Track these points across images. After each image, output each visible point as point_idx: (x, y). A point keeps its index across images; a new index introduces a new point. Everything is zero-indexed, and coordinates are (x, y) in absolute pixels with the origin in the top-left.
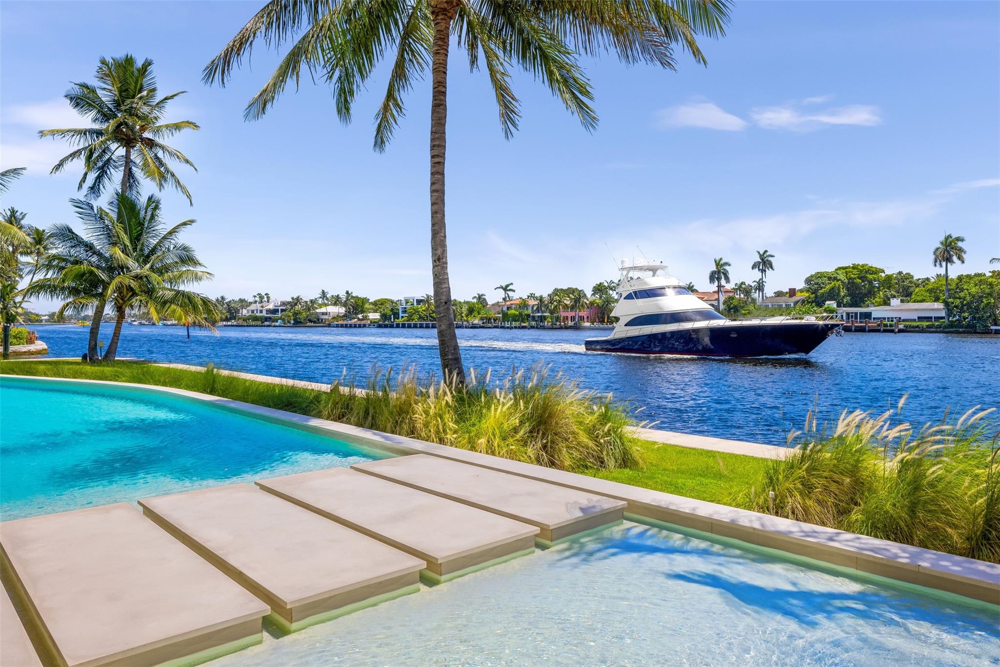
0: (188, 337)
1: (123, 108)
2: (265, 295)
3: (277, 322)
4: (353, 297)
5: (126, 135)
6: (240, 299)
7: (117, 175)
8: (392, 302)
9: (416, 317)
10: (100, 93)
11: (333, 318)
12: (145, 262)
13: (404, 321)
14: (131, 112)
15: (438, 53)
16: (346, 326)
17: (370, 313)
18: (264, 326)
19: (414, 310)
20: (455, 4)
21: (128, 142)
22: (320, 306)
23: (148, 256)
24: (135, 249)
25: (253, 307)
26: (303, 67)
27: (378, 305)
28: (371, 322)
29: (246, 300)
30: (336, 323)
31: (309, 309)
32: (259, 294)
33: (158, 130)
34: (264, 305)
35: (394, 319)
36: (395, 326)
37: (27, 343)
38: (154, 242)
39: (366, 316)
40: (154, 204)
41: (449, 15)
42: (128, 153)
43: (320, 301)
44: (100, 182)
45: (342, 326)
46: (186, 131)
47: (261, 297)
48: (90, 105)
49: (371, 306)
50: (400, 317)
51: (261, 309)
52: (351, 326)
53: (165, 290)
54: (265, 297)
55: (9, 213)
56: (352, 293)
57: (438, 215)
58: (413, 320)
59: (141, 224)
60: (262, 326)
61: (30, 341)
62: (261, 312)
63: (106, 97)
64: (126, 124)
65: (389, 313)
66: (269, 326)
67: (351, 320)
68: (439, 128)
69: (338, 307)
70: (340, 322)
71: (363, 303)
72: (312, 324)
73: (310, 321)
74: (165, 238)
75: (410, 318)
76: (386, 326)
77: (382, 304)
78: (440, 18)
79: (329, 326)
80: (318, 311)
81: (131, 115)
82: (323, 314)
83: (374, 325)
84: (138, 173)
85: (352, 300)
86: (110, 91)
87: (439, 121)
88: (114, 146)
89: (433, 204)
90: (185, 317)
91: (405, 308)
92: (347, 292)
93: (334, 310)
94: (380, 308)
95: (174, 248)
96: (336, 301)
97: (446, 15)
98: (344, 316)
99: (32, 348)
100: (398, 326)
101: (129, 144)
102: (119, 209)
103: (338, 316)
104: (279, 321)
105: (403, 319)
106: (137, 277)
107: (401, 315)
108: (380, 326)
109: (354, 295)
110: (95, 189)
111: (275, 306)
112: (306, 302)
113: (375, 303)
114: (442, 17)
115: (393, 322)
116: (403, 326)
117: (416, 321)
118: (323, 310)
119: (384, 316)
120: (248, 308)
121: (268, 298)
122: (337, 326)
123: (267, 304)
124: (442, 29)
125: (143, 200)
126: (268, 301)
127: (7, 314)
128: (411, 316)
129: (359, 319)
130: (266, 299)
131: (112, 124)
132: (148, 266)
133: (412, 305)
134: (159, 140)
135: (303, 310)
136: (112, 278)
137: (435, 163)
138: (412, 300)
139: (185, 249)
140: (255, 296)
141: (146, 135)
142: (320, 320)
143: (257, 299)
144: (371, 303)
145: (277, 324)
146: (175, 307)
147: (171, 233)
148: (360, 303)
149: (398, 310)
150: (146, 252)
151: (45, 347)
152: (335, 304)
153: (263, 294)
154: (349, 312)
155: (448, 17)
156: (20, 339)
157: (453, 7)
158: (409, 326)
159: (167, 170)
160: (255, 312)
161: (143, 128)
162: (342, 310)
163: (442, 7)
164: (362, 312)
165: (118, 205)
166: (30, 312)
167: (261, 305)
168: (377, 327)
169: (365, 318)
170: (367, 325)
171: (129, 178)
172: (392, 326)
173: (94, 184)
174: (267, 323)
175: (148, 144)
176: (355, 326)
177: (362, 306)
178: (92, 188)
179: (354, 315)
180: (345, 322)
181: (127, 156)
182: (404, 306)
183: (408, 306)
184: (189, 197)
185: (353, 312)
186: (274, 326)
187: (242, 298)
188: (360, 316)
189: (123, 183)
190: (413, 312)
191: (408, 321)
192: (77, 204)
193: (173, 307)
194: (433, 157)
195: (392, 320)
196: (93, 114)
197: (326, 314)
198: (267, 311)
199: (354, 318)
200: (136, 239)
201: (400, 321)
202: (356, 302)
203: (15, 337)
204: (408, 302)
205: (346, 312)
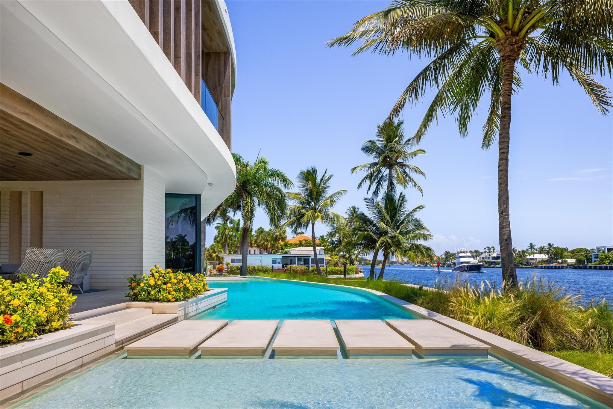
0: (439, 273)
1: (388, 148)
2: (492, 247)
3: (499, 265)
4: (554, 248)
5: (389, 162)
6: (475, 251)
7: (385, 185)
8: (586, 251)
9: (607, 262)
10: (377, 143)
11: (538, 263)
12: (398, 229)
13: (596, 264)
14: (391, 150)
15: (505, 84)
16: (548, 268)
17: (568, 258)
18: (490, 267)
19: (605, 256)
20: (517, 50)
21: (390, 166)
22: (530, 254)
23: (399, 226)
24: (392, 222)
25: (484, 255)
26: (439, 111)
27: (574, 253)
28: (568, 265)
29: (479, 251)
30: (541, 265)
31: (521, 256)
32: (488, 247)
33: (406, 158)
34: (491, 254)
35: (587, 263)
36: (588, 268)
37: (355, 274)
38: (402, 218)
39: (565, 261)
40: (402, 198)
41: (513, 58)
42: (390, 172)
43: (530, 251)
44: (378, 189)
45: (545, 268)
46: (420, 155)
47: (489, 249)
48: (373, 150)
49: (569, 254)
50: (593, 261)
51: (489, 256)
52: (552, 268)
53: (407, 244)
54: (492, 249)
55: (352, 209)
56: (553, 245)
57: (502, 186)
58: (604, 263)
59: (396, 209)
60: (489, 267)
61: (357, 273)
62: (489, 258)
63: (380, 144)
64: (388, 156)
65: (583, 258)
66: (494, 267)
67: (552, 263)
68: (504, 131)
69: (542, 255)
70: (544, 265)
71: (562, 251)
72: (523, 266)
73: (522, 264)
74: (408, 216)
75: (601, 262)
76: (580, 268)
77: (578, 252)
78: (506, 62)
79: (536, 267)
80: (527, 257)
81: (391, 151)
82: (531, 259)
83: (571, 267)
84: (395, 182)
85: (554, 250)
86: (382, 141)
87: (504, 127)
88: (383, 169)
89: (499, 179)
90: (416, 258)
91: (597, 255)
92: (549, 244)
93: (539, 257)
94: (576, 255)
95: (412, 220)
96: (541, 250)
97: (510, 59)
98: (547, 261)
99: (357, 276)
100: (590, 268)
101: (390, 167)
102: (386, 201)
103: (542, 261)
104: (500, 264)
105: (595, 263)
106: (392, 238)
107: (593, 260)
108: (575, 268)
109: (554, 246)
110: (376, 193)
111: (498, 255)
112: (519, 252)
113: (573, 252)
114: (508, 61)
115: (587, 265)
116: (595, 268)
117: (607, 263)
118: (531, 257)
119: (579, 261)
120: (480, 256)
121: (494, 249)
122: (542, 268)
123: (492, 253)
124: (508, 68)
125: (397, 197)
126: (494, 252)
127: (351, 259)
128: (602, 261)
129: (559, 263)
130: (492, 250)
131: (381, 159)
132: (399, 231)
133: (603, 252)
134: (406, 163)
135: (517, 257)
136: (379, 239)
137: (501, 153)
138: (604, 249)
139: (417, 220)
140: (485, 249)
141: (399, 160)
142: (529, 264)
143: (487, 250)
144: (570, 252)
145: (499, 266)
146: (411, 253)
147: (411, 213)
148: (560, 251)
149: (591, 256)
150: (398, 224)
151: (363, 275)
152: (540, 253)
153: (491, 247)
154: (551, 258)
155: (512, 60)
156: (353, 271)
157: (515, 53)
158: (601, 268)
159: (410, 178)
160: (485, 258)
161: (397, 158)
162: (546, 257)
163: (507, 55)
164: (562, 258)
165: (386, 199)
166: (367, 260)
167: (488, 254)
168: (573, 269)
169: (564, 262)
170: (565, 267)
171: (391, 186)
172: (585, 268)
173: (375, 191)
174: (492, 266)
175: (400, 165)
176: (555, 268)
177: (562, 254)
178: (374, 192)
179: (555, 260)
180: (548, 265)
181: (390, 173)
182: (596, 253)
183: (601, 253)
184: (422, 191)
185: (554, 258)
186: (497, 268)
187: (477, 250)
188: (560, 261)
189: (388, 188)
190: (604, 257)
191: (599, 264)
192: (367, 200)
193: (410, 252)
194: (500, 149)
195: (586, 264)
196: (374, 155)
197: (533, 259)
198: (492, 258)
199: (555, 262)
200: (393, 217)
201: (593, 264)
202: (556, 251)
203: (350, 270)
204: (600, 251)
205: (548, 258)
